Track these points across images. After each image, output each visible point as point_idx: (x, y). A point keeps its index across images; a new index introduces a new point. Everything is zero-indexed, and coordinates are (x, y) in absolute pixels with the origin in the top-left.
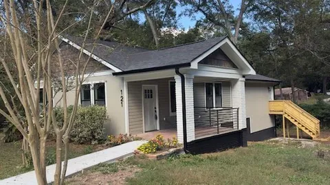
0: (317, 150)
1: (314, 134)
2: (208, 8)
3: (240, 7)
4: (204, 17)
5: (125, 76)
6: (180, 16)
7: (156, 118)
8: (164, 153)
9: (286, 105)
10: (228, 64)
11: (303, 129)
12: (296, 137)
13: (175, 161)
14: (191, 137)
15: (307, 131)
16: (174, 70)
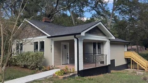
0: (143, 77)
1: (146, 68)
2: (98, 9)
3: (112, 9)
4: (96, 13)
5: (53, 38)
6: (85, 12)
7: (68, 59)
8: (67, 76)
9: (132, 54)
10: (101, 34)
11: (141, 65)
12: (137, 69)
13: (72, 80)
14: (81, 68)
15: (142, 67)
16: (73, 36)
